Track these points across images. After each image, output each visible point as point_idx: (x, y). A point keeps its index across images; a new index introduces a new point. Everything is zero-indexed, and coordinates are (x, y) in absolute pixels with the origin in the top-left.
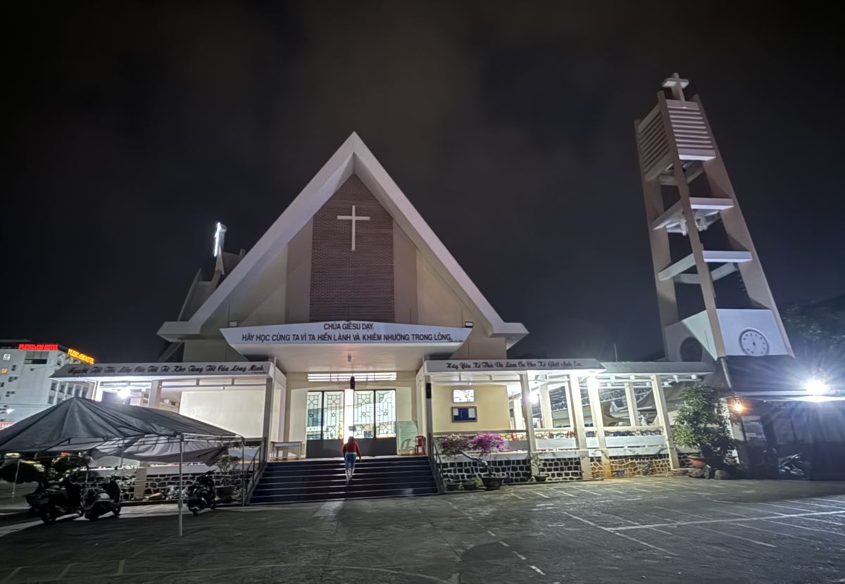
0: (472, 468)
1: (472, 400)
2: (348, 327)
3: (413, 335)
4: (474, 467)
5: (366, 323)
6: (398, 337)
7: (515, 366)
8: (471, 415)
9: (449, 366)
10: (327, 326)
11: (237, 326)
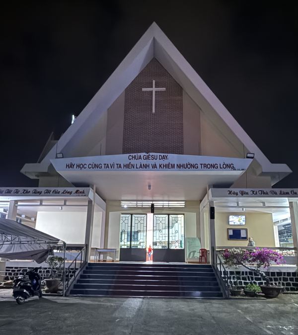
0: (248, 277)
1: (244, 223)
2: (148, 158)
3: (201, 164)
4: (250, 276)
5: (162, 154)
6: (189, 166)
7: (287, 193)
8: (243, 234)
9: (230, 193)
10: (130, 157)
11: (63, 157)
